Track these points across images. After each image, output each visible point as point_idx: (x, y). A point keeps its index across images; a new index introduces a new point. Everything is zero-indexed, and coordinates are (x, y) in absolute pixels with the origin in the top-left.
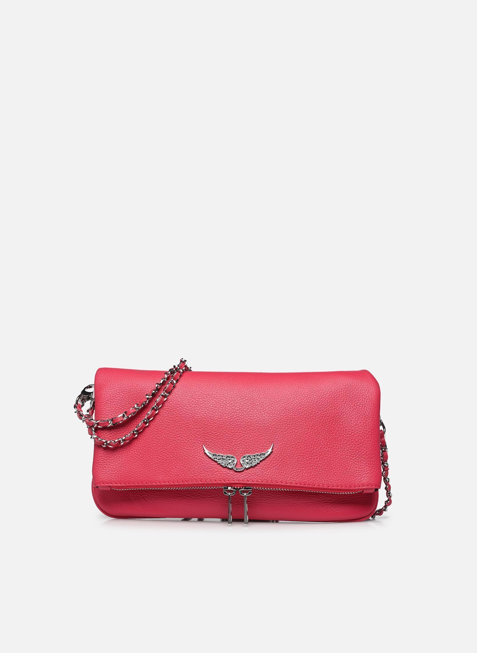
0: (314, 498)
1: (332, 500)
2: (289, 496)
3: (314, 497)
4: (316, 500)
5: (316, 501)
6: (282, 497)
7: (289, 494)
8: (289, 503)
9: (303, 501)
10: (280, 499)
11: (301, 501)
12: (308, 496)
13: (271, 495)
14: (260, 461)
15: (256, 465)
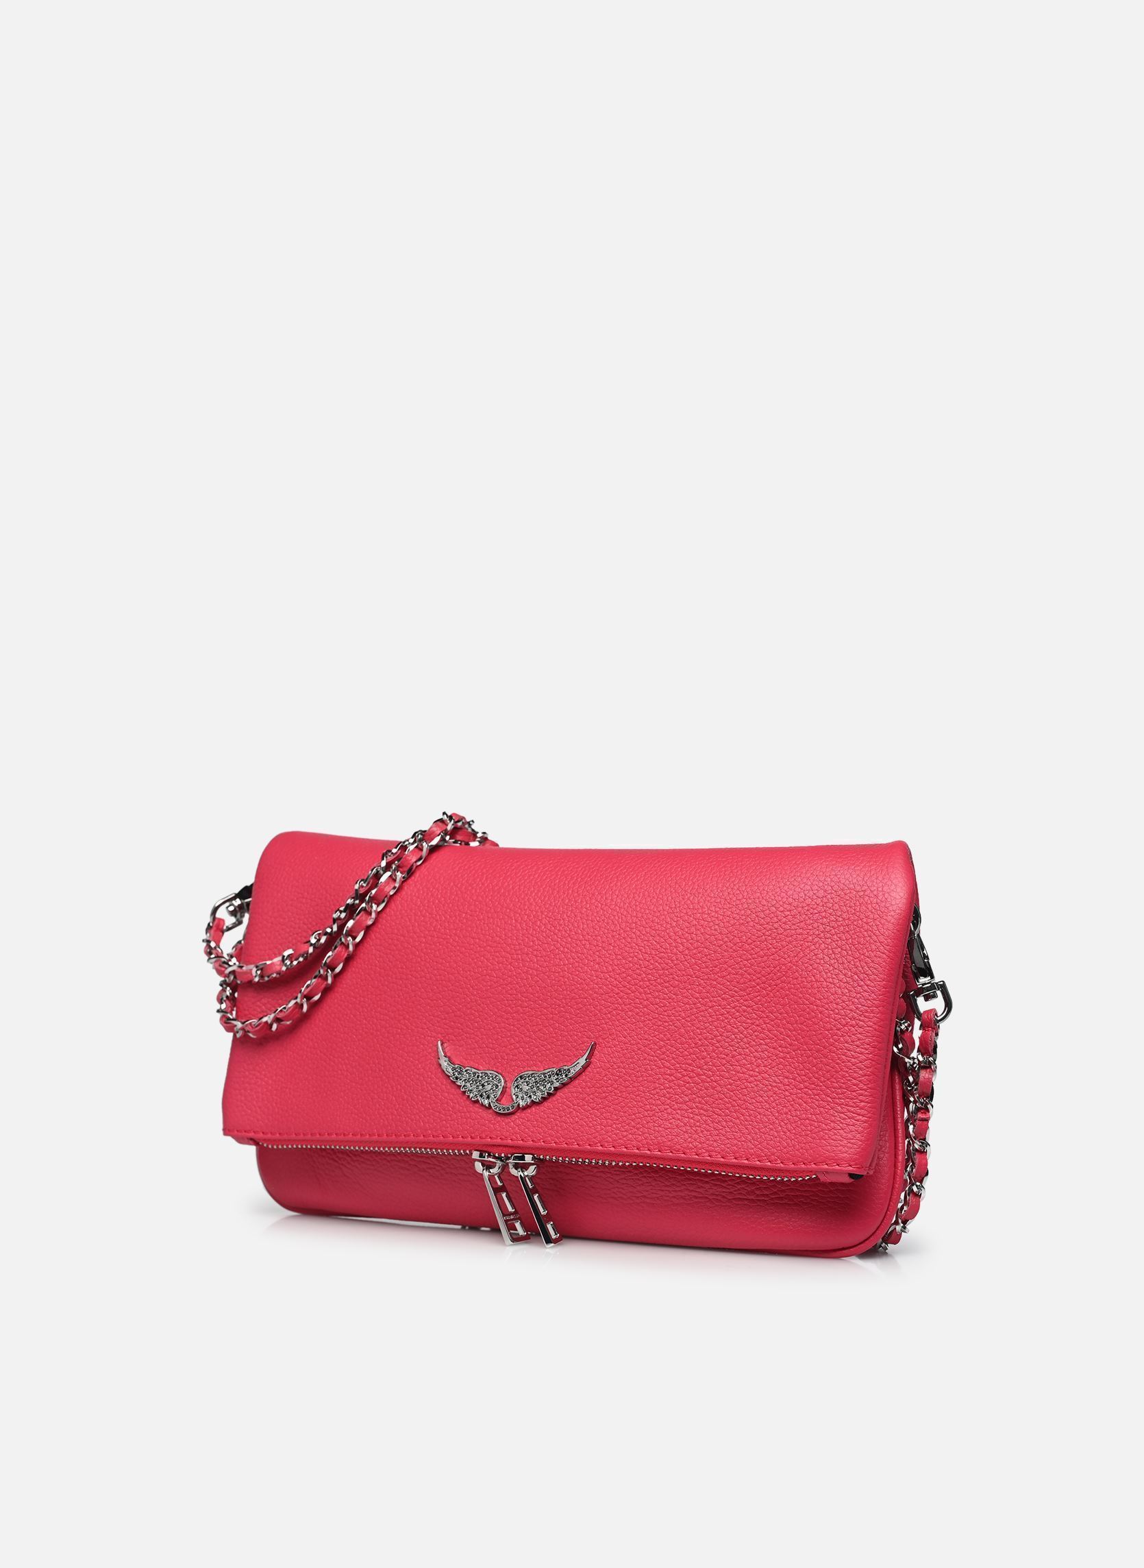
0: (707, 1186)
1: (758, 1192)
2: (643, 1179)
3: (707, 1182)
4: (711, 1191)
5: (713, 1194)
6: (625, 1181)
7: (641, 1173)
8: (645, 1197)
9: (680, 1194)
10: (622, 1187)
11: (674, 1194)
12: (690, 1180)
13: (599, 1174)
14: (556, 1089)
15: (544, 1099)
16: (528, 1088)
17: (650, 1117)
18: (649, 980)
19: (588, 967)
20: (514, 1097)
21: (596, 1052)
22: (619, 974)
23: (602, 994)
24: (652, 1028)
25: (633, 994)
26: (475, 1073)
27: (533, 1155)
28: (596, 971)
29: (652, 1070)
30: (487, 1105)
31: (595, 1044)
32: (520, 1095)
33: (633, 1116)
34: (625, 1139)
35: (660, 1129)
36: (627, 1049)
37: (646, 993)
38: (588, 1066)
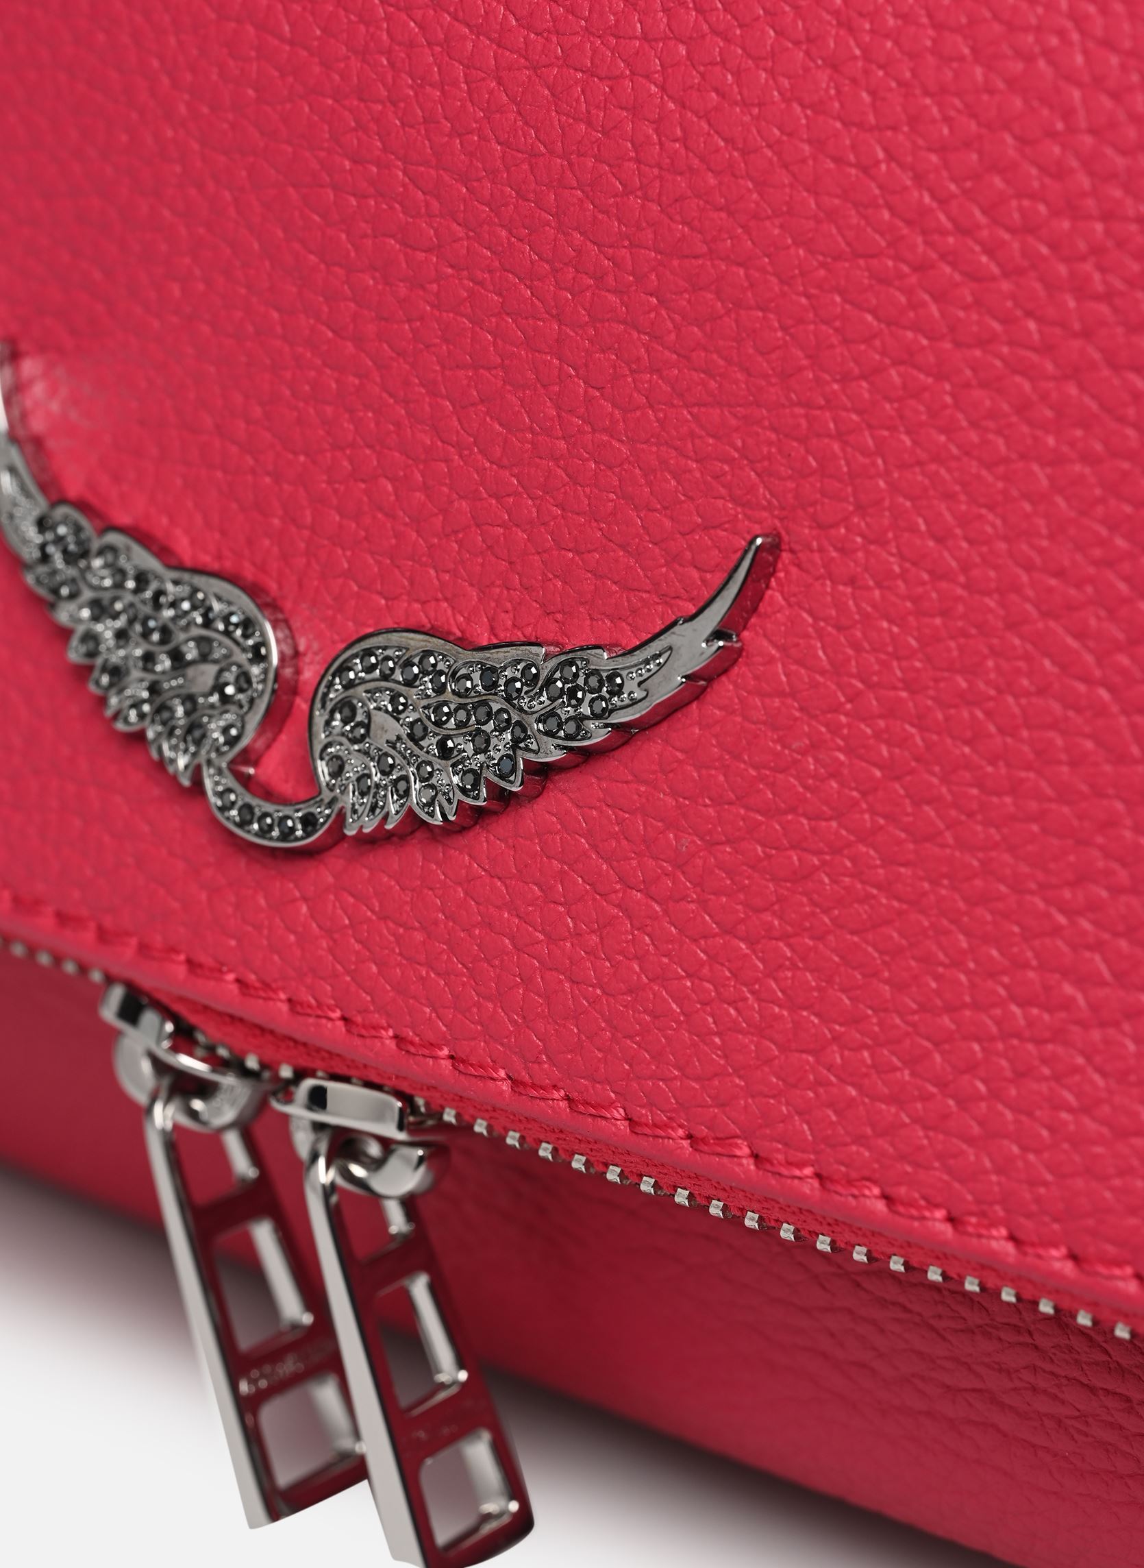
14: (542, 773)
15: (473, 818)
16: (395, 729)
17: (1039, 1042)
18: (1107, 217)
19: (772, 73)
20: (322, 768)
21: (774, 595)
22: (942, 149)
23: (838, 257)
24: (1100, 510)
25: (1006, 286)
26: (142, 579)
27: (407, 1099)
28: (819, 108)
29: (1073, 764)
30: (186, 782)
31: (774, 547)
32: (354, 766)
33: (946, 1021)
34: (884, 1144)
35: (1091, 1125)
36: (945, 613)
37: (1081, 290)
38: (725, 671)
